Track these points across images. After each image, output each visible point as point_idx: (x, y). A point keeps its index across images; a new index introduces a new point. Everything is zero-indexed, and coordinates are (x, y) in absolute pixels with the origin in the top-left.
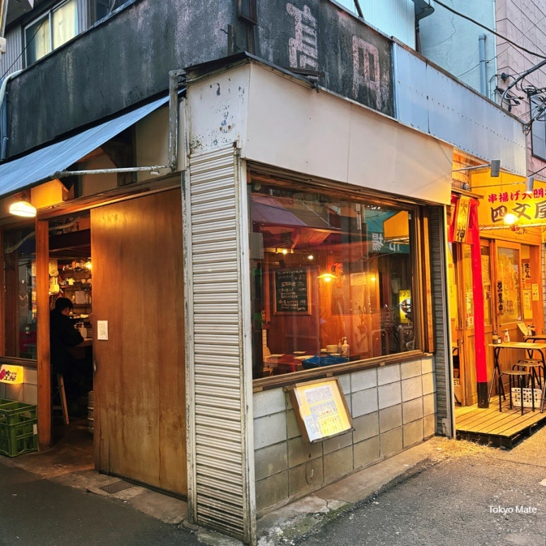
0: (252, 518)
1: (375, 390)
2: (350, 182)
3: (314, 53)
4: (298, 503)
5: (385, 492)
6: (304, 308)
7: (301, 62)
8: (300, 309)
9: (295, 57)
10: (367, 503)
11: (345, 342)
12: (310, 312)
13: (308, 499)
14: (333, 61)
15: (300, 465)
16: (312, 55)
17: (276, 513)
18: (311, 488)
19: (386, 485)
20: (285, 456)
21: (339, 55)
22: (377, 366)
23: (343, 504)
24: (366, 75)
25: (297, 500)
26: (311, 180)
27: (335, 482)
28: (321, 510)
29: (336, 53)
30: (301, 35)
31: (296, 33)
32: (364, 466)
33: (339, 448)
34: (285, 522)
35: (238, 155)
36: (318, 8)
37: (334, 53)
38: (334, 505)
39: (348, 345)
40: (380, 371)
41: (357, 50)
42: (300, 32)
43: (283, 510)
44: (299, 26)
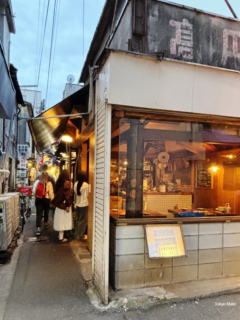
0: (105, 290)
1: (221, 235)
2: (194, 112)
3: (190, 44)
4: (149, 289)
5: (210, 297)
6: (209, 186)
7: (179, 50)
8: (208, 186)
9: (175, 48)
10: (191, 301)
11: (229, 206)
12: (212, 188)
13: (158, 288)
14: (205, 46)
15: (153, 268)
16: (189, 45)
17: (133, 290)
18: (163, 283)
19: (214, 293)
20: (143, 262)
21: (211, 42)
22: (224, 222)
23: (176, 297)
24: (234, 51)
25: (150, 287)
26: (167, 113)
27: (182, 283)
28: (159, 297)
29: (209, 41)
30: (180, 35)
31: (176, 35)
32: (207, 277)
33: (186, 264)
34: (133, 297)
35: (106, 102)
36: (194, 18)
37: (206, 41)
38: (170, 296)
39: (230, 208)
40: (225, 225)
41: (227, 37)
42: (179, 34)
43: (138, 290)
44: (179, 31)
